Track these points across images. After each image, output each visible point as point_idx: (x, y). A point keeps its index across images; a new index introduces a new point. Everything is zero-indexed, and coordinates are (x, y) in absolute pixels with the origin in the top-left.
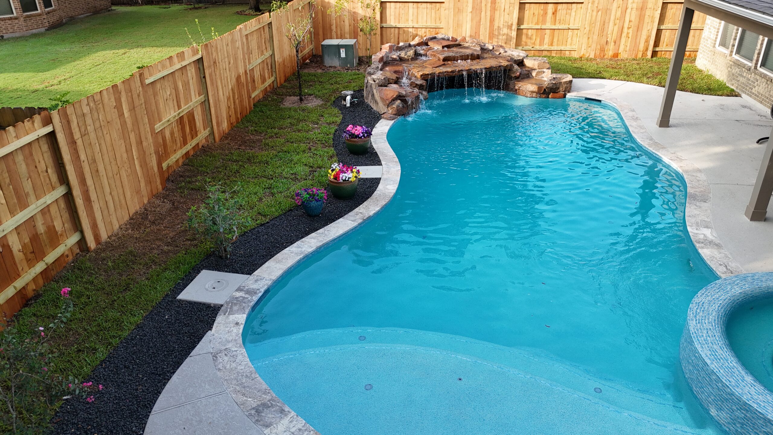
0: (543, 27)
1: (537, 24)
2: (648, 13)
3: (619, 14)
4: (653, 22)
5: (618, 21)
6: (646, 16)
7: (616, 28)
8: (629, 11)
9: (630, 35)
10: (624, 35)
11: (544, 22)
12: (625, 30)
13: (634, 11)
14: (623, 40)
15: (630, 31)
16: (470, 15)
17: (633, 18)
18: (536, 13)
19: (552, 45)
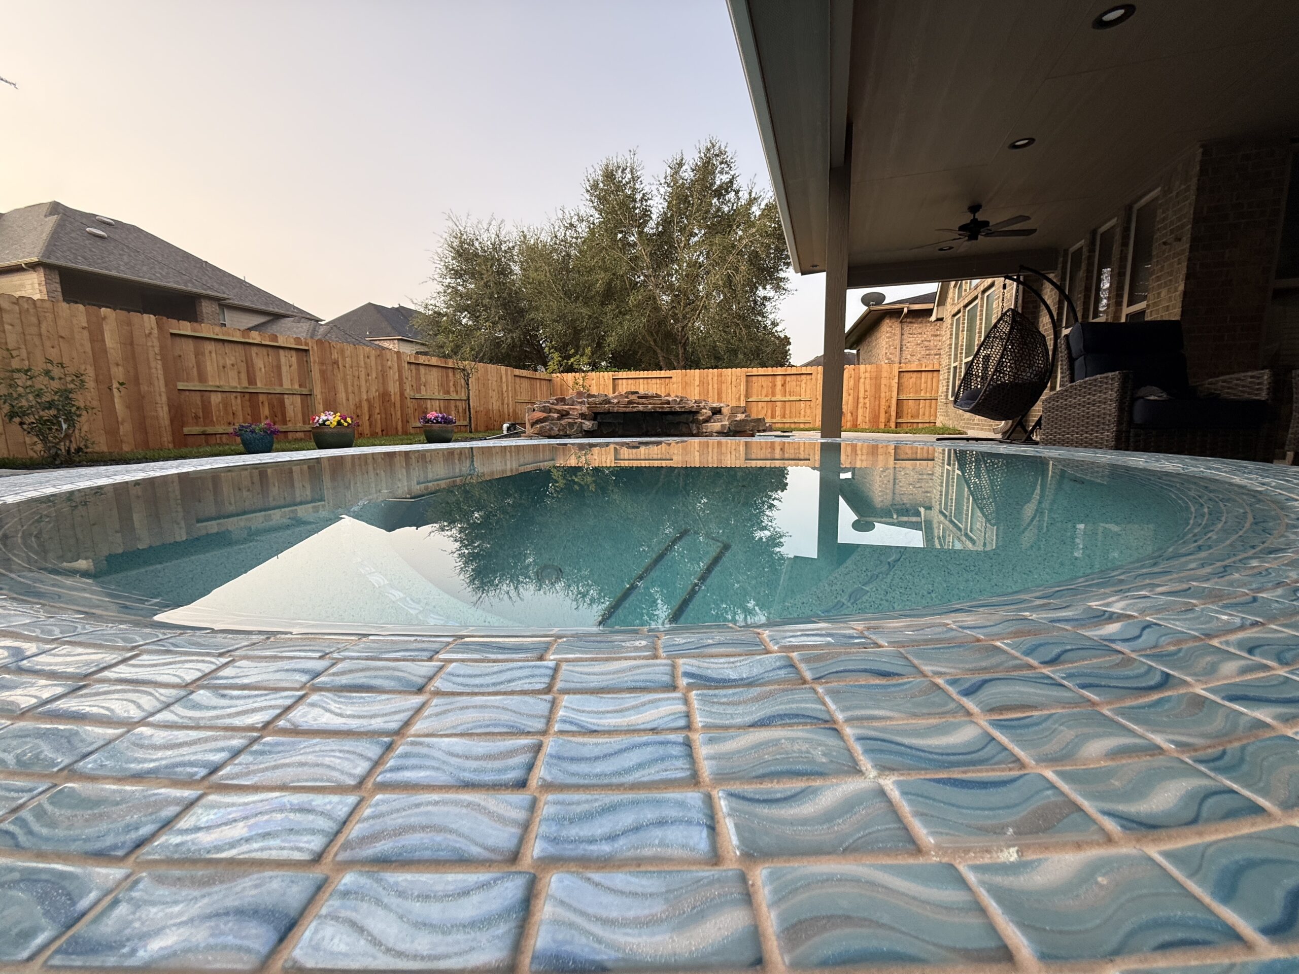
0: (773, 399)
1: (766, 396)
2: (884, 381)
3: (852, 383)
4: (891, 391)
5: (852, 392)
6: (883, 386)
7: (851, 398)
8: (862, 380)
9: (868, 405)
10: (860, 405)
11: (774, 394)
12: (861, 400)
13: (868, 381)
14: (860, 411)
15: (867, 401)
16: (697, 389)
17: (868, 388)
18: (765, 385)
19: (784, 416)
